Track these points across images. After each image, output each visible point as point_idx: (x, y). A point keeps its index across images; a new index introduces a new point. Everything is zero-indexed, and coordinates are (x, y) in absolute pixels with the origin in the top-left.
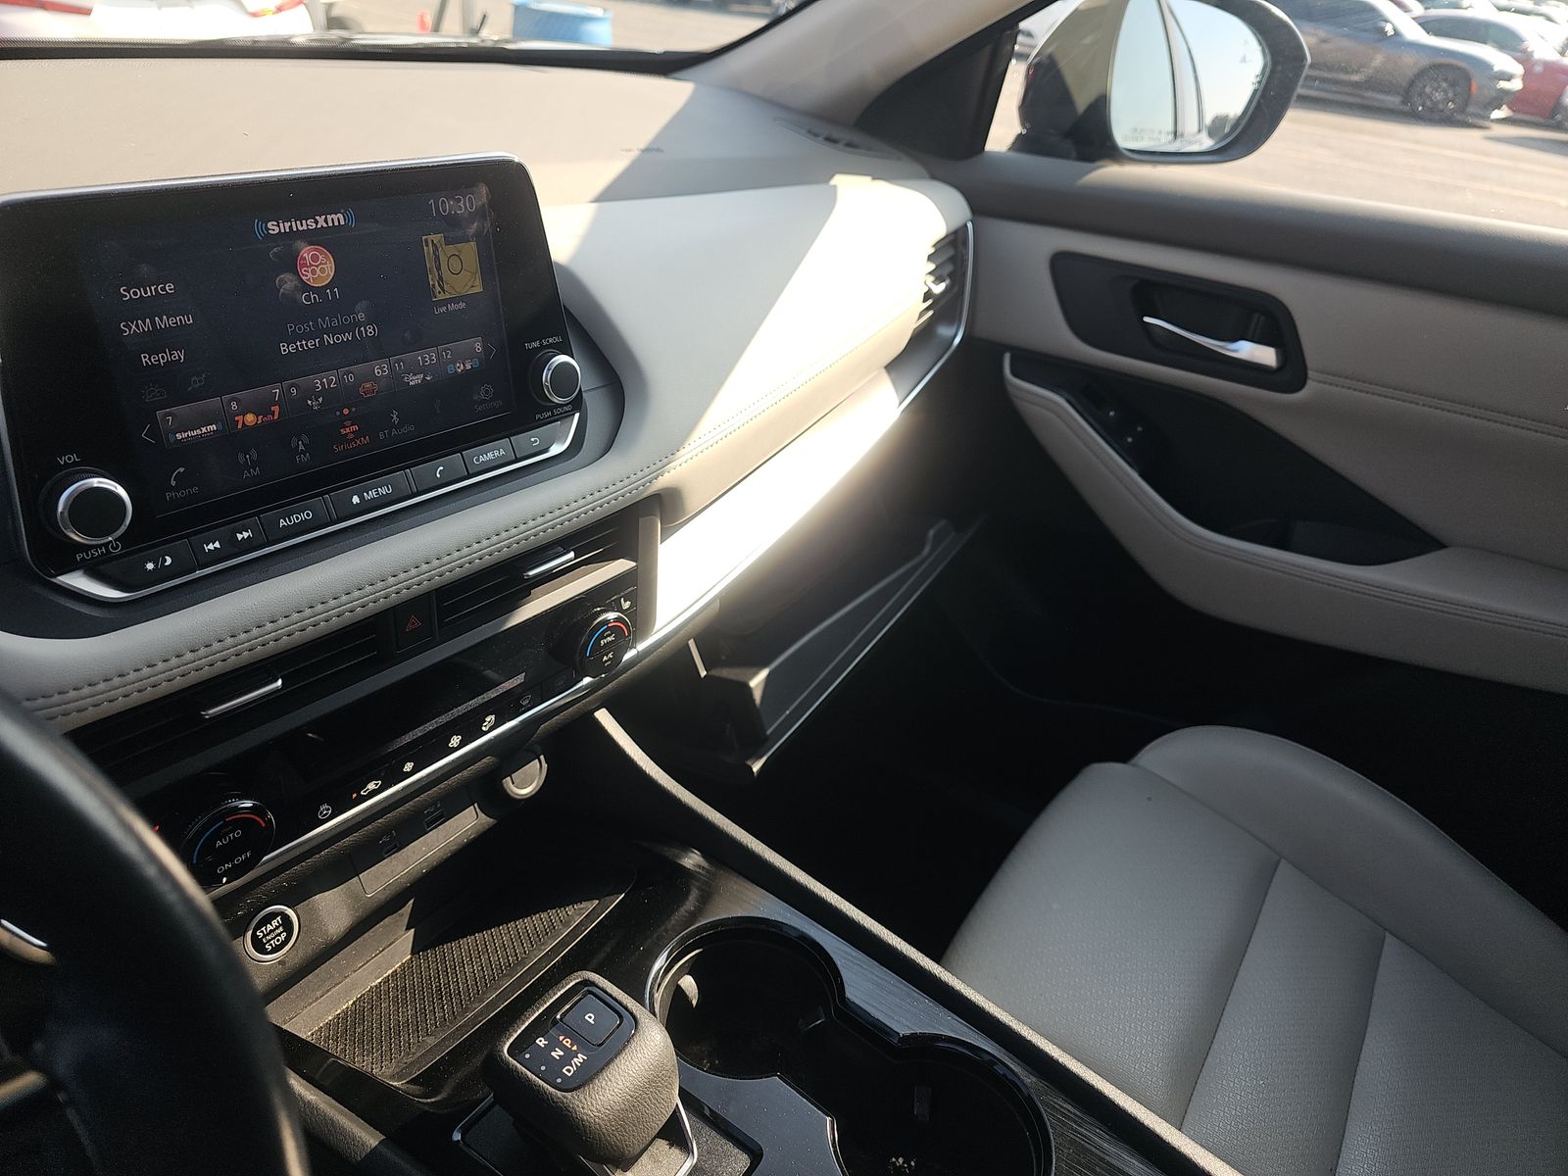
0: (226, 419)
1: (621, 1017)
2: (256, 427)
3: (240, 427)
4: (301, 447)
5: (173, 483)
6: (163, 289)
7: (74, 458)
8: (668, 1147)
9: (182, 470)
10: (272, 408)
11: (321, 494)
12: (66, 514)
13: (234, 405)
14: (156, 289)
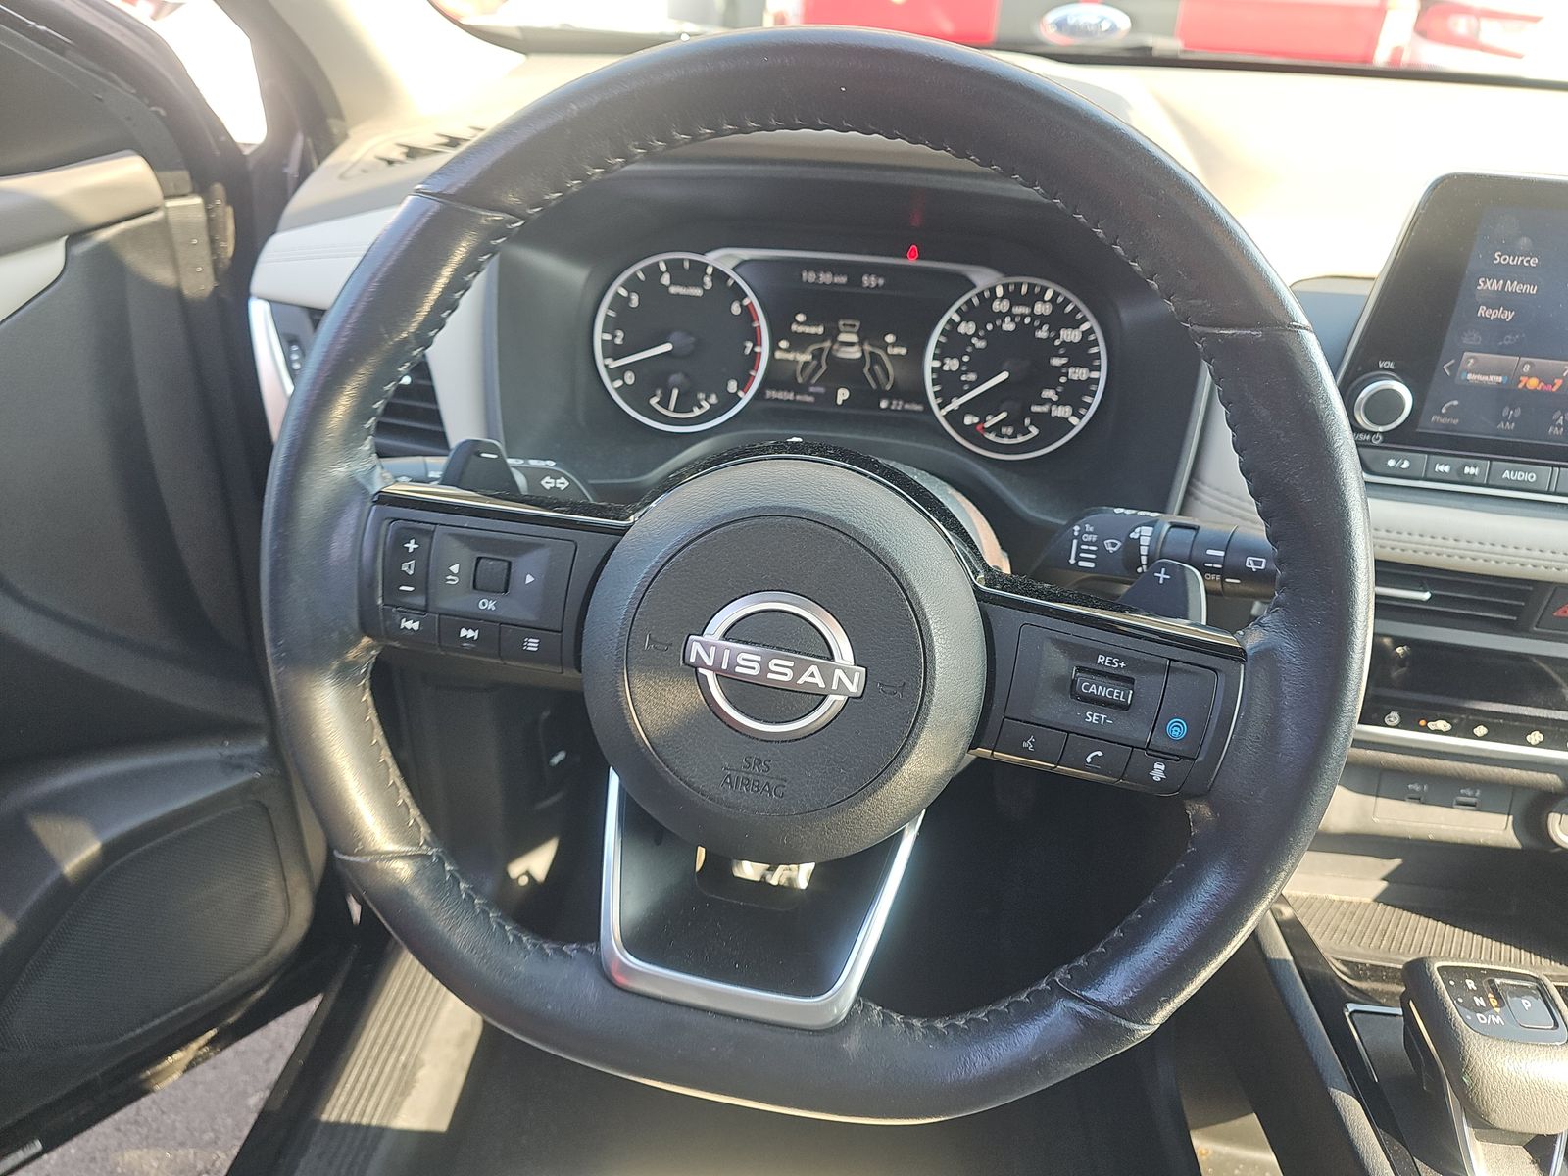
0: (1514, 376)
1: (1556, 1025)
2: (1534, 392)
3: (1520, 386)
4: (1561, 422)
5: (1443, 410)
6: (1528, 261)
7: (1391, 365)
8: (1528, 1161)
9: (1456, 402)
10: (1556, 381)
11: (1553, 466)
12: (1364, 401)
13: (1527, 368)
14: (1522, 261)
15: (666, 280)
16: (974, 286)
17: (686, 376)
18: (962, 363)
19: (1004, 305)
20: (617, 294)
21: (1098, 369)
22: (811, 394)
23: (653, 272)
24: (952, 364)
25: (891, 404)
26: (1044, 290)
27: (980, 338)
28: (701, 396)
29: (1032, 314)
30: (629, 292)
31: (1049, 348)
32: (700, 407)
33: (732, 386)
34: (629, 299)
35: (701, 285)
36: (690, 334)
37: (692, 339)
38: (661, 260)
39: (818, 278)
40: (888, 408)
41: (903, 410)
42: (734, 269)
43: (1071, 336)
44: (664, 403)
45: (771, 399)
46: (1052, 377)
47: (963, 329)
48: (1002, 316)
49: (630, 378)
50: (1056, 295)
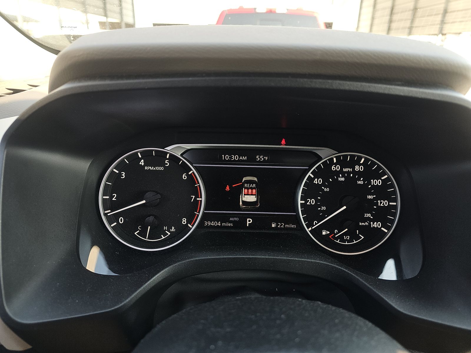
15: (142, 163)
16: (320, 159)
17: (155, 217)
18: (317, 201)
19: (338, 168)
20: (112, 171)
21: (395, 200)
22: (230, 222)
23: (134, 159)
24: (312, 202)
25: (277, 225)
26: (360, 158)
27: (326, 187)
28: (165, 228)
29: (354, 172)
30: (120, 171)
31: (366, 189)
32: (165, 234)
33: (184, 221)
34: (120, 175)
35: (163, 165)
36: (158, 193)
37: (159, 196)
38: (139, 152)
39: (231, 158)
40: (276, 228)
41: (285, 228)
42: (182, 155)
43: (378, 182)
44: (143, 233)
45: (207, 227)
46: (370, 206)
47: (316, 181)
48: (337, 173)
49: (121, 220)
50: (366, 160)
